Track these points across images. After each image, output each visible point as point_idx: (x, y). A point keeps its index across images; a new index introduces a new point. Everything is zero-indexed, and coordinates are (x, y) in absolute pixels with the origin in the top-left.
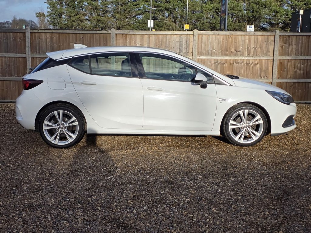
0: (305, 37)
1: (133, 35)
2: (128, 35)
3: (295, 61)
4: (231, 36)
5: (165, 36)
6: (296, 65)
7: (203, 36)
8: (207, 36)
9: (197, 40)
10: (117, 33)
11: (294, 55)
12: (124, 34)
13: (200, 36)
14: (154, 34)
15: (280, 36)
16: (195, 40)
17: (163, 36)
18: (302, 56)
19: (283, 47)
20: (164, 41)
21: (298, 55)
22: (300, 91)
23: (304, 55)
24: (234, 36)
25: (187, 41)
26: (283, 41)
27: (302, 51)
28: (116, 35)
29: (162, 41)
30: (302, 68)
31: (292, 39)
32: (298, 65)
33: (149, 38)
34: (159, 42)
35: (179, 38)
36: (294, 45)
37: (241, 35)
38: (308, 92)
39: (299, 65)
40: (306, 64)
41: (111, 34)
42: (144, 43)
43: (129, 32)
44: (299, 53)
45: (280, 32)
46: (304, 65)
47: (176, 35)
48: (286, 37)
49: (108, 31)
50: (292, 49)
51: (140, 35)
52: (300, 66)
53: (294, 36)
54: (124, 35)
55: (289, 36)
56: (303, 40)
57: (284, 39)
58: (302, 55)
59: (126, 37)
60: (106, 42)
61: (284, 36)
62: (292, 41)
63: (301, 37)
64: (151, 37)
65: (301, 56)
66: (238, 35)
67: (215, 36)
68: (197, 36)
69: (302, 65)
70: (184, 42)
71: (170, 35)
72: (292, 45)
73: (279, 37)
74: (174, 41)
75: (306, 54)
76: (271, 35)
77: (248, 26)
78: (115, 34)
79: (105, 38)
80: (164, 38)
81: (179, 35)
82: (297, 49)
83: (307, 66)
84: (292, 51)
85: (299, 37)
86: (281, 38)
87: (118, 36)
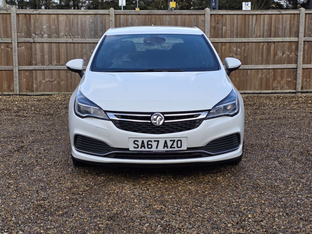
0: (241, 15)
1: (38, 16)
2: (32, 15)
3: (230, 45)
4: (154, 16)
5: (76, 15)
6: (232, 49)
7: (121, 16)
8: (126, 15)
9: (113, 20)
10: (18, 12)
11: (228, 37)
12: (27, 14)
13: (118, 16)
14: (63, 14)
15: (211, 15)
16: (111, 21)
17: (73, 16)
18: (238, 39)
19: (216, 28)
20: (76, 21)
21: (234, 38)
22: (237, 79)
23: (241, 37)
24: (158, 16)
25: (102, 22)
26: (215, 21)
27: (237, 33)
28: (18, 14)
29: (73, 22)
30: (238, 53)
31: (225, 18)
32: (233, 49)
33: (58, 18)
34: (70, 22)
35: (93, 18)
36: (228, 25)
37: (166, 15)
38: (247, 80)
39: (235, 49)
40: (243, 48)
41: (10, 14)
42: (52, 25)
43: (33, 11)
44: (235, 34)
45: (211, 11)
46: (241, 48)
47: (89, 15)
48: (218, 16)
49: (8, 11)
50: (226, 30)
51: (46, 15)
52: (237, 49)
53: (228, 15)
54: (27, 16)
55: (223, 15)
56: (239, 21)
57: (216, 18)
58: (238, 37)
59: (30, 18)
60: (6, 24)
61: (216, 15)
62: (226, 21)
63: (235, 16)
64: (60, 17)
65: (236, 39)
66: (162, 15)
67: (135, 15)
68: (114, 15)
69: (239, 49)
70: (99, 23)
71: (82, 14)
72: (225, 25)
73: (209, 17)
74: (87, 22)
75: (242, 36)
76: (200, 15)
77: (244, 3)
78: (16, 14)
79: (4, 19)
80: (76, 18)
81: (93, 15)
82: (232, 30)
83: (244, 50)
84: (225, 33)
85: (234, 15)
86: (212, 17)
87: (21, 16)
